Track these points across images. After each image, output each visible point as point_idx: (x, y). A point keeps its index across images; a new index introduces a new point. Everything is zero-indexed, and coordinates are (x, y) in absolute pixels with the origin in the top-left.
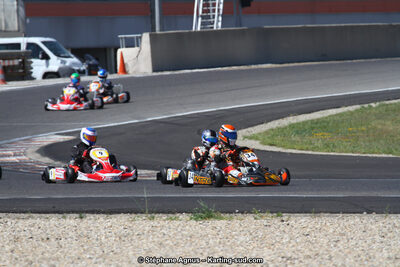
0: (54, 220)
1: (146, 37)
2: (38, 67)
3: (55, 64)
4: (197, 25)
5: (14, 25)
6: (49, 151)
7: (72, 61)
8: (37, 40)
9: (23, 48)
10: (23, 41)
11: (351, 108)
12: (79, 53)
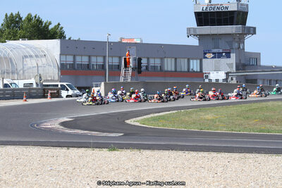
1: (103, 83)
2: (64, 93)
3: (71, 92)
4: (122, 80)
5: (56, 78)
6: (63, 124)
7: (77, 92)
8: (64, 84)
9: (59, 86)
10: (59, 84)
11: (174, 112)
12: (79, 88)
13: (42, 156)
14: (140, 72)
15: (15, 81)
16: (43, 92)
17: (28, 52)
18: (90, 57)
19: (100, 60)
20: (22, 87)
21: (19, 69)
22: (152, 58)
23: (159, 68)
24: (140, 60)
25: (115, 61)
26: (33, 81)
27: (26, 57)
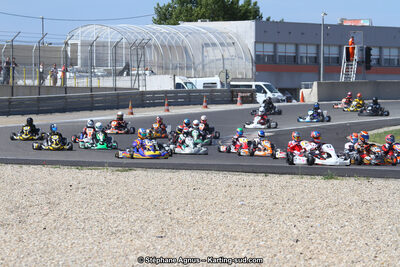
0: (252, 176)
1: (315, 83)
2: (260, 97)
4: (342, 79)
5: (250, 76)
7: (278, 95)
8: (261, 84)
9: (254, 87)
10: (254, 84)
12: (282, 90)
13: (229, 186)
14: (368, 67)
15: (191, 80)
16: (230, 94)
17: (210, 39)
18: (297, 46)
19: (312, 51)
20: (201, 88)
21: (197, 62)
22: (386, 47)
23: (396, 62)
24: (368, 50)
25: (334, 51)
26: (216, 79)
27: (207, 45)
